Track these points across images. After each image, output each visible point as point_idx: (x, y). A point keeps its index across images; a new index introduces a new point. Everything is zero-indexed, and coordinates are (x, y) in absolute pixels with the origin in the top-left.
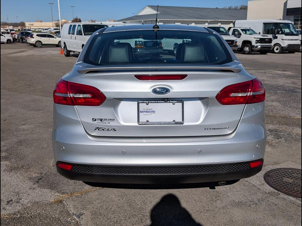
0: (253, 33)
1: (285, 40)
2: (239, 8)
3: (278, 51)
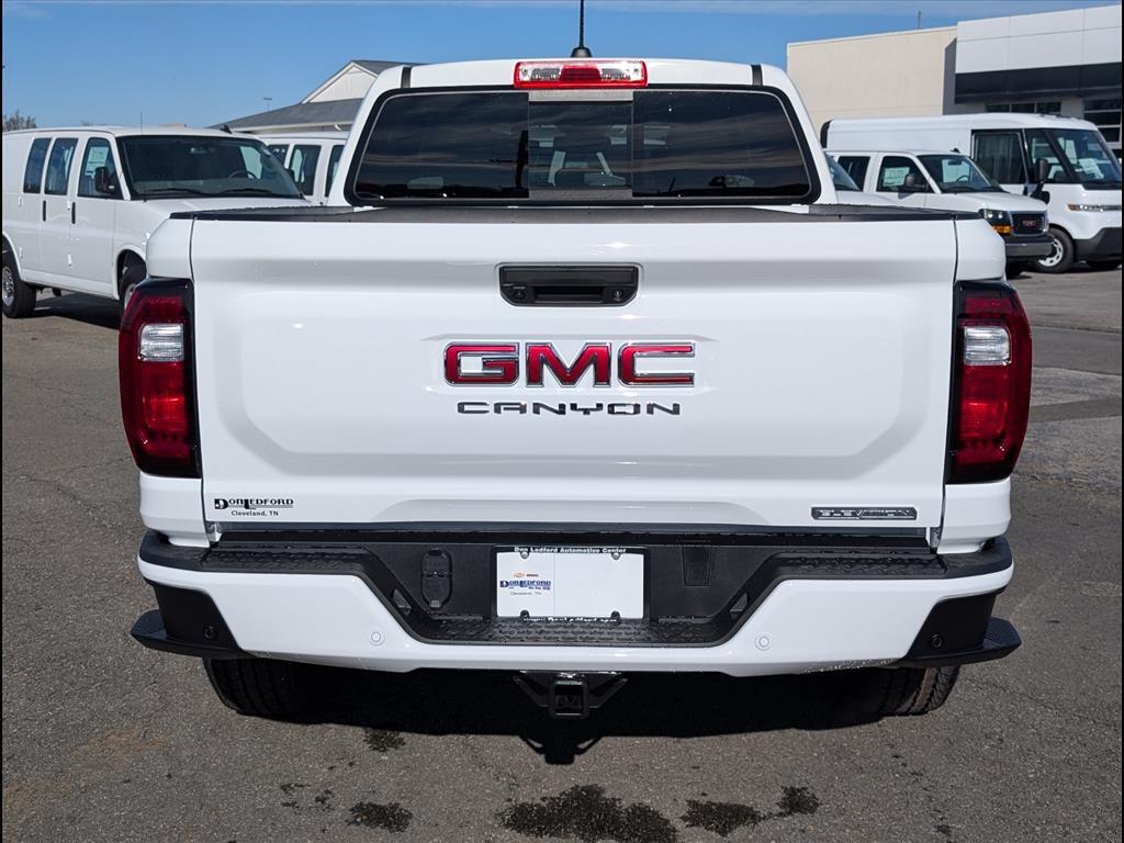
1: (1087, 207)
3: (1056, 261)
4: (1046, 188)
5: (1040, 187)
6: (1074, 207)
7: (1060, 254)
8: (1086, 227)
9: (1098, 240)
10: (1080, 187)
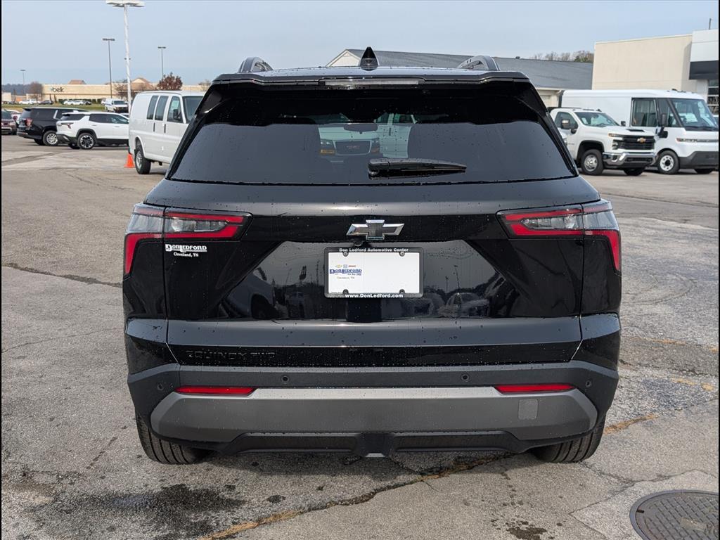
0: (606, 123)
1: (687, 140)
2: (572, 58)
3: (670, 168)
4: (666, 129)
5: (662, 129)
6: (680, 140)
7: (672, 164)
8: (685, 151)
9: (691, 158)
10: (683, 129)
